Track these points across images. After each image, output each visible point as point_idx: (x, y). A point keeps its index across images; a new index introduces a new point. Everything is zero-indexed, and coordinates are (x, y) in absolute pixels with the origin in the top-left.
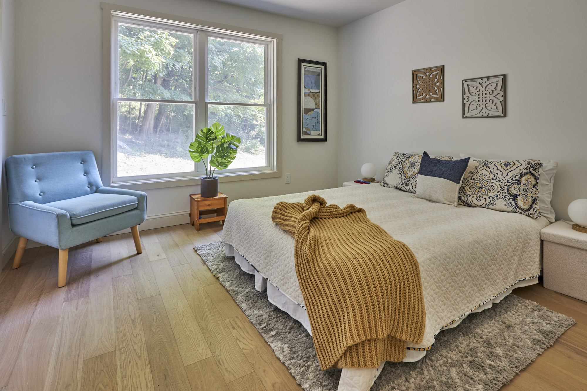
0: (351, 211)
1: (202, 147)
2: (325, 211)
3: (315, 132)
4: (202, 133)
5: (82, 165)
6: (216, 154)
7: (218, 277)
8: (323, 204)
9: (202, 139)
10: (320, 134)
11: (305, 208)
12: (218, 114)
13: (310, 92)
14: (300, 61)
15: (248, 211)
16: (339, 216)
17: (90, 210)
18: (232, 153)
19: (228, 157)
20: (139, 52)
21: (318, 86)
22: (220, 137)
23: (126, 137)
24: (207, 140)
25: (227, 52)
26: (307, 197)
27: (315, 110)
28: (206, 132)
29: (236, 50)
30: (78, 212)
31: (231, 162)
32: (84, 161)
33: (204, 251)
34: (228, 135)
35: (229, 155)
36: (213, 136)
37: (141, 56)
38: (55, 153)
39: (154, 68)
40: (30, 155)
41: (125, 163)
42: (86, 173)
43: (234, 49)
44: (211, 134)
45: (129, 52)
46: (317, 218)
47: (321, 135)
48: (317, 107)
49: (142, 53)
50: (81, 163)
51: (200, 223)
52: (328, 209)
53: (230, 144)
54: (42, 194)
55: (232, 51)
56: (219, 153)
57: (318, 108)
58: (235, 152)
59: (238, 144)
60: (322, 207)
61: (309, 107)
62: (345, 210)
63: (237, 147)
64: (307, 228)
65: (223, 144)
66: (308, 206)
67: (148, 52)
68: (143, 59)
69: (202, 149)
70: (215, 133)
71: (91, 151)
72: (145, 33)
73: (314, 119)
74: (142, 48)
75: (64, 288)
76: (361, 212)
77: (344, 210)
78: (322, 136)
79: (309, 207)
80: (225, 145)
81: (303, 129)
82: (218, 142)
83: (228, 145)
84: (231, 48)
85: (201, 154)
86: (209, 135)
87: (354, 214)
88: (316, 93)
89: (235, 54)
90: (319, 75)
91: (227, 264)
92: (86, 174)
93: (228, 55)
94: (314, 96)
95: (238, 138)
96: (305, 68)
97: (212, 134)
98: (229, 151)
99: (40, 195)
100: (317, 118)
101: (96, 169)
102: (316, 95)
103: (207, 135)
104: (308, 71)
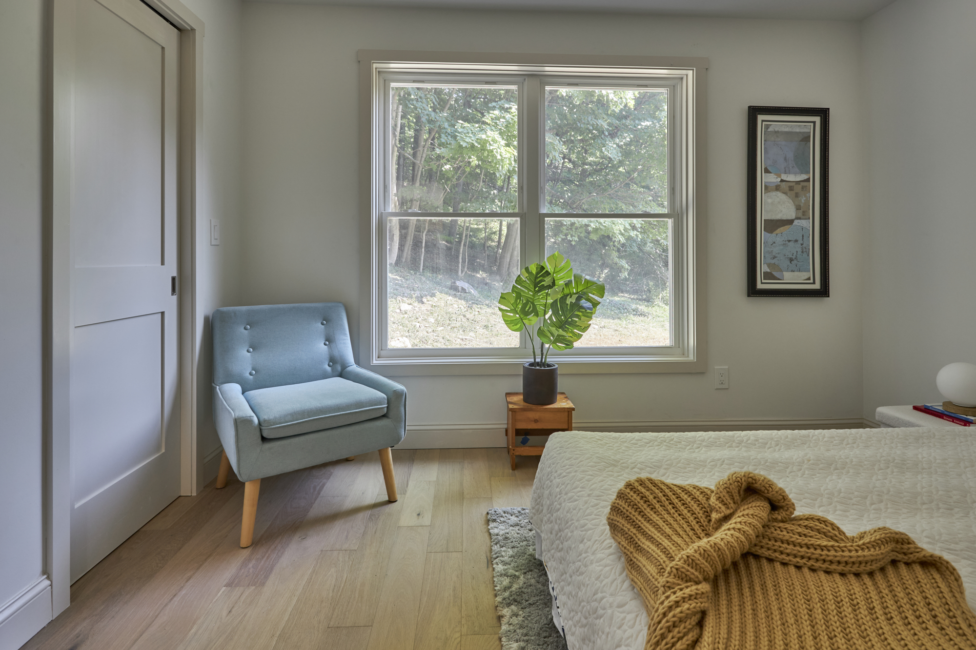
0: (894, 555)
1: (524, 302)
2: (785, 535)
3: (796, 273)
4: (527, 275)
5: (323, 326)
6: (550, 318)
7: (502, 617)
8: (782, 507)
9: (527, 285)
10: (809, 279)
11: (715, 516)
12: (614, 239)
13: (782, 181)
14: (754, 112)
15: (573, 474)
16: (840, 568)
17: (295, 415)
18: (583, 318)
19: (573, 324)
20: (479, 143)
21: (802, 164)
22: (561, 282)
23: (478, 276)
24: (535, 288)
25: (631, 130)
26: (725, 476)
27: (796, 222)
28: (534, 272)
29: (645, 126)
30: (271, 417)
31: (580, 336)
32: (327, 320)
33: (502, 527)
34: (577, 278)
35: (576, 322)
36: (547, 281)
37: (483, 149)
38: (281, 306)
39: (502, 167)
40: (244, 308)
41: (464, 316)
42: (329, 340)
43: (642, 123)
44: (545, 277)
45: (464, 145)
46: (757, 557)
47: (811, 281)
48: (800, 215)
49: (484, 143)
50: (322, 324)
51: (517, 454)
52: (800, 534)
53: (579, 299)
54: (254, 372)
55: (639, 127)
56: (556, 317)
57: (802, 217)
58: (589, 315)
59: (599, 299)
60: (776, 520)
61: (779, 217)
62: (866, 553)
63: (595, 304)
64: (694, 620)
65: (563, 299)
66: (723, 508)
67: (491, 143)
68: (486, 154)
69: (525, 305)
70: (552, 274)
71: (340, 302)
72: (493, 113)
73: (791, 244)
74: (484, 137)
75: (246, 550)
76: (938, 570)
77: (860, 553)
78: (814, 283)
79: (728, 512)
80: (569, 301)
81: (762, 268)
82: (556, 292)
83: (574, 301)
84: (637, 122)
85: (522, 316)
86: (541, 278)
87: (903, 570)
88: (798, 183)
89: (644, 132)
90: (806, 139)
91: (533, 581)
92: (327, 343)
93: (632, 136)
94: (793, 190)
95: (600, 285)
96: (767, 127)
97: (547, 277)
98: (577, 313)
99: (251, 374)
100: (800, 242)
101: (345, 334)
102: (798, 188)
103: (536, 278)
104: (776, 132)
